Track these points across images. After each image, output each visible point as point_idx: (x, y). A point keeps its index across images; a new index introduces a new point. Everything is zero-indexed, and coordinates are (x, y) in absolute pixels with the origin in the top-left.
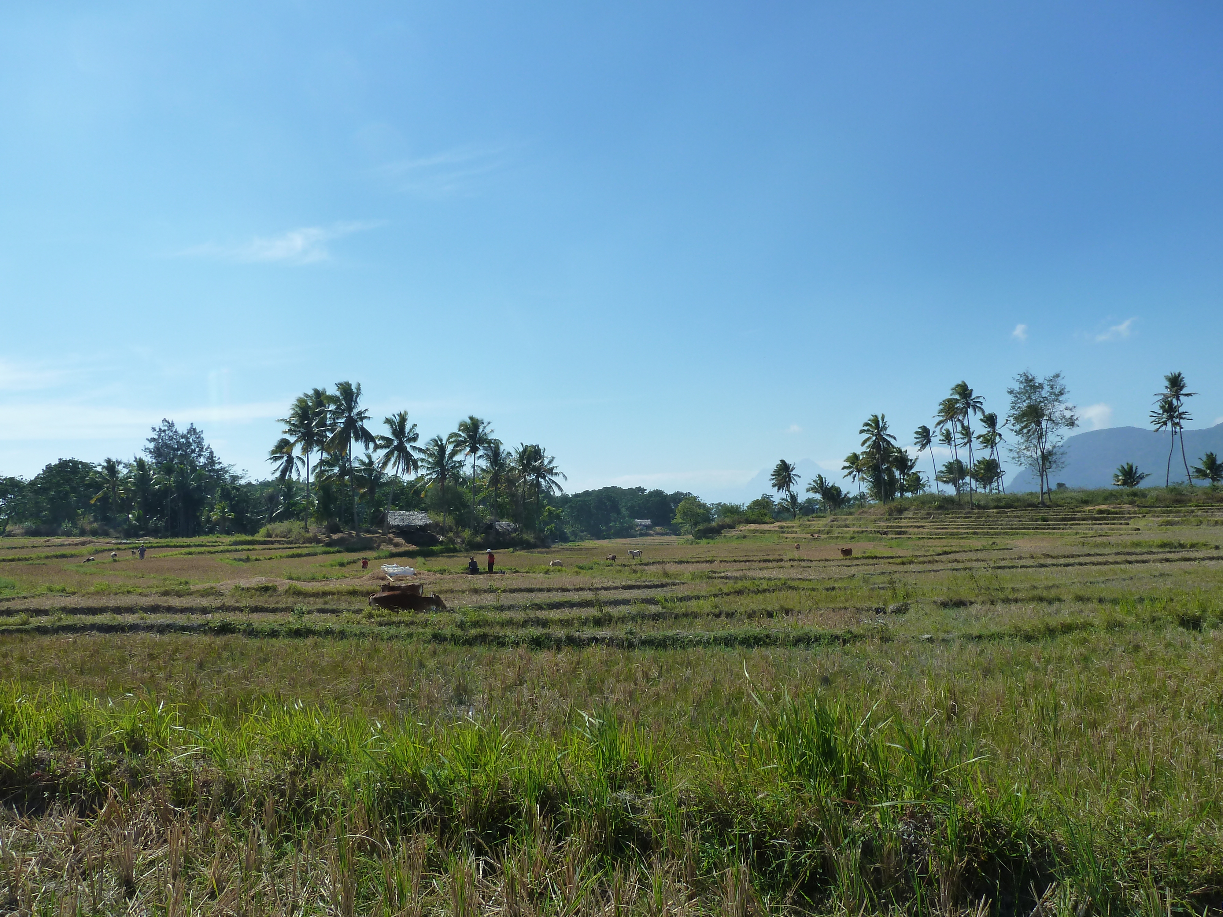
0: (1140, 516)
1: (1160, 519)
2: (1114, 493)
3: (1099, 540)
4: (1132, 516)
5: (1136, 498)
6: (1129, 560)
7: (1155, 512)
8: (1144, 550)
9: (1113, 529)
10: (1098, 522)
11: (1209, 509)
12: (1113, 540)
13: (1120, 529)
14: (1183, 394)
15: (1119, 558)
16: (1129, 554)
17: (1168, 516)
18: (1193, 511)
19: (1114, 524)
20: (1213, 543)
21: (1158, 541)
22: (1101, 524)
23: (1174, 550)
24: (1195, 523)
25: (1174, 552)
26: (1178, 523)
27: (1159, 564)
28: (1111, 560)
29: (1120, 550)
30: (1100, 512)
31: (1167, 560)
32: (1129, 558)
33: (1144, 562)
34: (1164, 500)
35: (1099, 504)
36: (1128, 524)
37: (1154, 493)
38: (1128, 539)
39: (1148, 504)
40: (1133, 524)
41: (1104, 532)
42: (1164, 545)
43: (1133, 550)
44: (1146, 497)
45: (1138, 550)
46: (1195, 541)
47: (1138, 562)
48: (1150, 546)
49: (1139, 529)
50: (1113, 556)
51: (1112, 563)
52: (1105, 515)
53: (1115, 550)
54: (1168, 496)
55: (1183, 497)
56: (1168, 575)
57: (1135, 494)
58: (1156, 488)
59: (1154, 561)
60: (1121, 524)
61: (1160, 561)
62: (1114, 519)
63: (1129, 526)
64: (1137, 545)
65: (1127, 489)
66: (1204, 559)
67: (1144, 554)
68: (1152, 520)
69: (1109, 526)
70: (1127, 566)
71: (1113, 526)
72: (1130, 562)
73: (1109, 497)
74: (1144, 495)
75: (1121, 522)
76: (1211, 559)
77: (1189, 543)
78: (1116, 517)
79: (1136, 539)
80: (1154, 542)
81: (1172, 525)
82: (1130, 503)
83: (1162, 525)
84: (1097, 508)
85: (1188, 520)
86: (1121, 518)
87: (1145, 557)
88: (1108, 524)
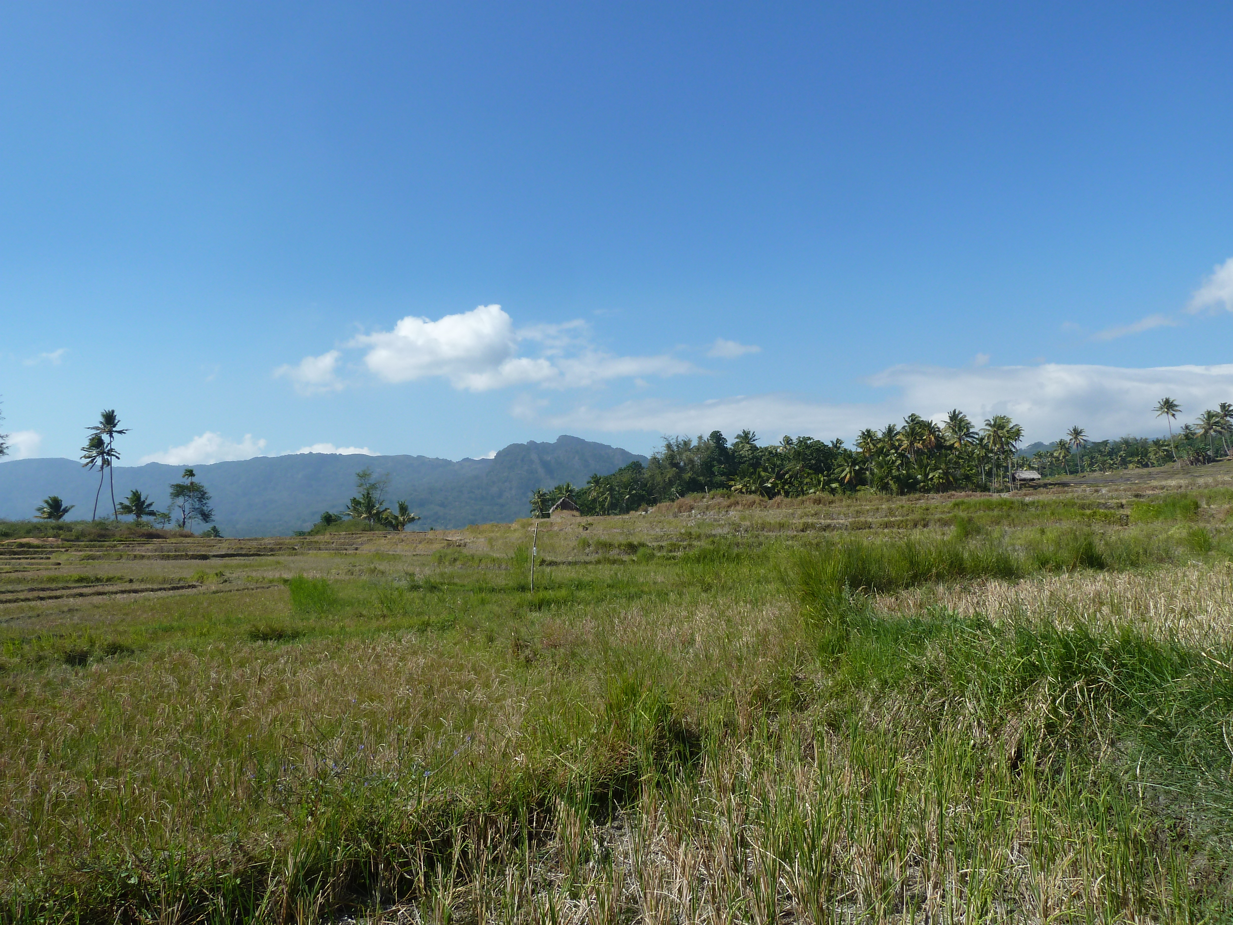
0: (63, 550)
1: (81, 553)
2: (39, 526)
3: (14, 575)
4: (54, 549)
5: (61, 532)
6: (41, 596)
7: (79, 546)
8: (60, 585)
9: (32, 564)
10: (16, 556)
11: (130, 544)
12: (29, 575)
13: (40, 564)
14: (116, 431)
15: (30, 595)
16: (43, 590)
17: (91, 551)
18: (115, 546)
19: (34, 558)
20: (128, 578)
21: (76, 576)
22: (20, 559)
23: (90, 584)
24: (115, 558)
25: (90, 586)
26: (99, 557)
27: (71, 599)
28: (22, 597)
29: (35, 585)
30: (21, 545)
31: (81, 595)
32: (42, 594)
33: (57, 597)
34: (89, 535)
35: (20, 537)
36: (49, 558)
37: (80, 528)
38: (45, 574)
39: (73, 538)
40: (54, 558)
41: (22, 567)
42: (81, 580)
43: (48, 586)
44: (71, 531)
45: (53, 585)
46: (111, 575)
47: (50, 598)
48: (67, 582)
49: (59, 564)
50: (26, 592)
51: (22, 600)
52: (26, 549)
53: (30, 586)
54: (94, 531)
55: (107, 532)
56: (77, 610)
57: (60, 528)
58: (83, 522)
59: (68, 597)
60: (42, 558)
61: (74, 596)
62: (35, 553)
63: (50, 561)
64: (52, 580)
65: (53, 522)
66: (116, 593)
67: (59, 589)
68: (74, 554)
69: (29, 561)
70: (39, 603)
71: (33, 561)
72: (42, 599)
73: (33, 529)
74: (70, 530)
75: (42, 556)
76: (123, 592)
77: (105, 577)
78: (37, 552)
79: (52, 574)
80: (71, 577)
81: (93, 559)
82: (55, 537)
83: (83, 560)
84: (18, 541)
85: (109, 555)
86: (42, 553)
87: (58, 593)
88: (27, 558)
